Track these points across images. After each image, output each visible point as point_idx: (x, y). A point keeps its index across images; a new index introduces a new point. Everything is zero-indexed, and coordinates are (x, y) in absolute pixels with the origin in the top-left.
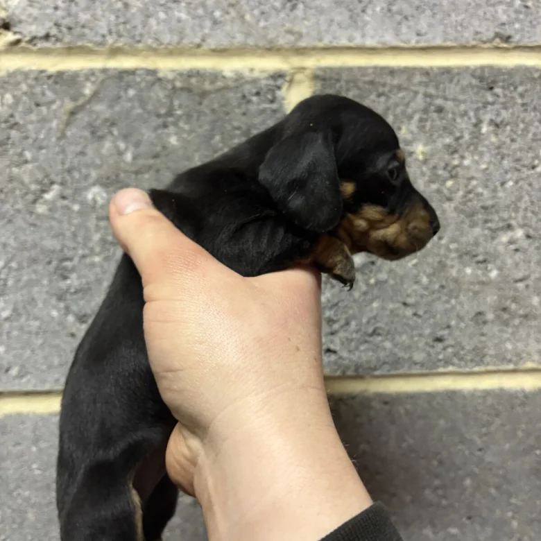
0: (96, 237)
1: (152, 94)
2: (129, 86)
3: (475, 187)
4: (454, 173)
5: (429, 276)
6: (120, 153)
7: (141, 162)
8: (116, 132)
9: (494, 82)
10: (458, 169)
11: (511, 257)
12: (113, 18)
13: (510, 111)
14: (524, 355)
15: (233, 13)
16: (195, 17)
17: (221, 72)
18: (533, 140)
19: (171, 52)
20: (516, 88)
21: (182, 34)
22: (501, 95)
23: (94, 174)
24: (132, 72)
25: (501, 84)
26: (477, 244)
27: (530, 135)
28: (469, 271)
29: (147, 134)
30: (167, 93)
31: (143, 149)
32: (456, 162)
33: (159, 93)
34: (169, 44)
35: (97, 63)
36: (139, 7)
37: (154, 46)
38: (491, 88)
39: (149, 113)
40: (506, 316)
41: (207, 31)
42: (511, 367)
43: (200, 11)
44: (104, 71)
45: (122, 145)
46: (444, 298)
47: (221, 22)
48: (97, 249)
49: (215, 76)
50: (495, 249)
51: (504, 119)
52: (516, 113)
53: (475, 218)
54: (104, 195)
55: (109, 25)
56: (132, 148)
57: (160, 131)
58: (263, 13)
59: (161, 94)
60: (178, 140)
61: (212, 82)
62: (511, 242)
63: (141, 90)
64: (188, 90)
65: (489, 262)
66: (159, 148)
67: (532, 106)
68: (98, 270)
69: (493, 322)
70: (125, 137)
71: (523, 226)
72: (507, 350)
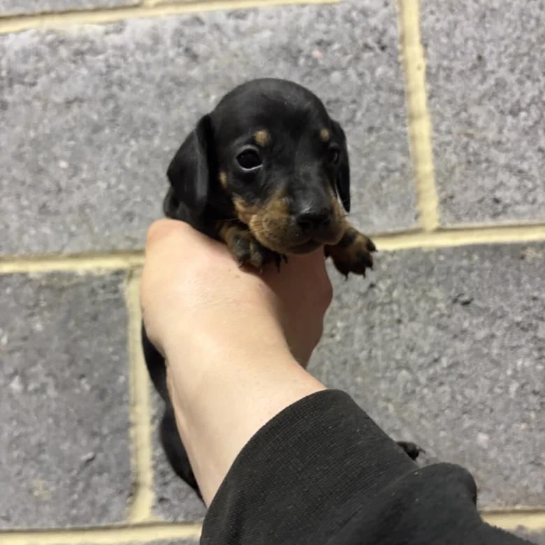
1: (24, 291)
2: (7, 285)
7: (14, 344)
15: (85, 227)
16: (57, 231)
17: (76, 272)
18: (330, 313)
19: (40, 258)
24: (10, 275)
30: (35, 289)
31: (16, 333)
34: (36, 253)
36: (16, 228)
37: (27, 254)
39: (21, 305)
41: (65, 241)
47: (76, 235)
49: (71, 275)
56: (7, 333)
57: (29, 319)
58: (107, 225)
59: (31, 291)
60: (43, 325)
61: (69, 280)
63: (16, 289)
64: (50, 287)
66: (27, 333)
70: (3, 325)
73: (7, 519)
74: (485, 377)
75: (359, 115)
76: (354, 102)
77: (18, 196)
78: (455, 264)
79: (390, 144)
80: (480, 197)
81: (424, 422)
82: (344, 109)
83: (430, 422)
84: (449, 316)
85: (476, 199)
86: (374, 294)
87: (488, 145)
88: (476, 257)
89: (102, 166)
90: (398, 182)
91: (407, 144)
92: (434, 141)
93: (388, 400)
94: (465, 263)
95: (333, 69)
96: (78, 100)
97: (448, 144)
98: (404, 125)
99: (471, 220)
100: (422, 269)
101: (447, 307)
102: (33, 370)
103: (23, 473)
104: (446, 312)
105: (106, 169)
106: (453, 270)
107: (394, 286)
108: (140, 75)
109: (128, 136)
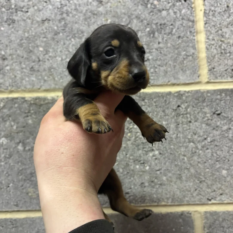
0: (3, 156)
1: (23, 106)
2: (15, 103)
3: (139, 135)
4: (131, 130)
5: (123, 169)
6: (12, 126)
7: (19, 129)
8: (11, 119)
9: (145, 98)
10: (132, 129)
11: (154, 162)
12: (11, 81)
13: (151, 108)
14: (161, 200)
15: (51, 77)
16: (38, 79)
17: (47, 97)
18: (160, 118)
19: (30, 91)
20: (153, 100)
21: (33, 85)
22: (147, 102)
23: (3, 134)
24: (17, 98)
25: (147, 98)
26: (140, 157)
27: (159, 116)
28: (138, 167)
29: (21, 119)
30: (28, 105)
31: (19, 125)
32: (131, 127)
33: (25, 105)
34: (29, 89)
35: (5, 96)
36: (20, 77)
37: (24, 89)
38: (144, 100)
39: (22, 112)
40: (153, 184)
41: (42, 84)
42: (156, 204)
43: (40, 77)
44: (7, 98)
45: (13, 123)
46: (129, 177)
47: (47, 81)
48: (3, 160)
49: (45, 99)
50: (148, 159)
51: (149, 111)
52: (153, 108)
53: (139, 147)
54: (6, 141)
55: (9, 83)
56: (16, 124)
57: (26, 118)
58: (61, 77)
59: (26, 106)
60: (32, 121)
61: (44, 101)
62: (154, 156)
63: (19, 104)
64: (35, 104)
65: (145, 164)
66: (25, 124)
67: (159, 106)
68: (3, 167)
69: (148, 186)
70: (14, 121)
71: (158, 150)
72: (154, 198)
73: (17, 205)
74: (226, 146)
75: (174, 30)
76: (172, 25)
77: (21, 63)
78: (214, 97)
79: (187, 44)
80: (226, 68)
81: (199, 165)
82: (168, 28)
83: (202, 165)
84: (212, 120)
85: (224, 69)
86: (180, 109)
87: (230, 46)
88: (223, 95)
89: (59, 50)
90: (191, 61)
91: (195, 44)
92: (207, 43)
93: (184, 156)
94: (219, 97)
95: (163, 10)
96: (48, 20)
97: (213, 45)
98: (194, 36)
99: (222, 79)
100: (201, 99)
101: (211, 116)
102: (28, 141)
103: (24, 186)
104: (210, 118)
105: (61, 51)
106: (214, 100)
107: (188, 106)
108: (76, 9)
109: (70, 37)
